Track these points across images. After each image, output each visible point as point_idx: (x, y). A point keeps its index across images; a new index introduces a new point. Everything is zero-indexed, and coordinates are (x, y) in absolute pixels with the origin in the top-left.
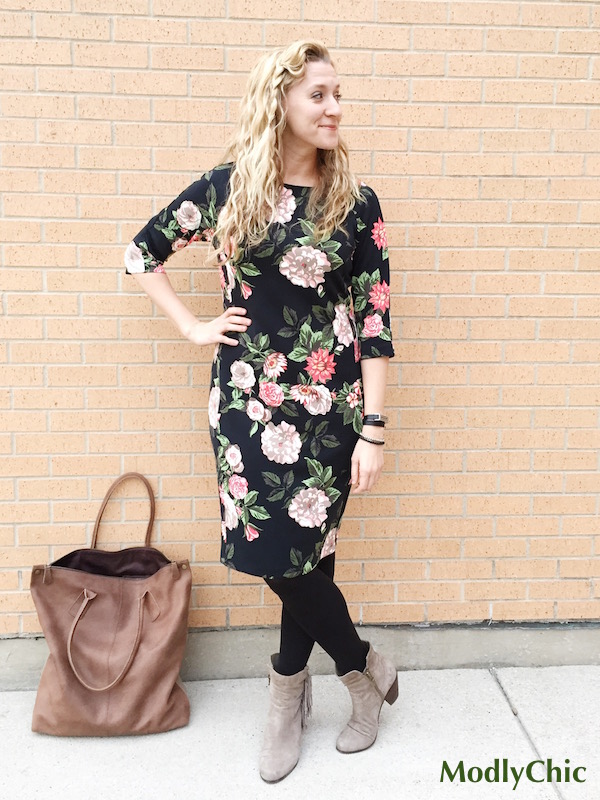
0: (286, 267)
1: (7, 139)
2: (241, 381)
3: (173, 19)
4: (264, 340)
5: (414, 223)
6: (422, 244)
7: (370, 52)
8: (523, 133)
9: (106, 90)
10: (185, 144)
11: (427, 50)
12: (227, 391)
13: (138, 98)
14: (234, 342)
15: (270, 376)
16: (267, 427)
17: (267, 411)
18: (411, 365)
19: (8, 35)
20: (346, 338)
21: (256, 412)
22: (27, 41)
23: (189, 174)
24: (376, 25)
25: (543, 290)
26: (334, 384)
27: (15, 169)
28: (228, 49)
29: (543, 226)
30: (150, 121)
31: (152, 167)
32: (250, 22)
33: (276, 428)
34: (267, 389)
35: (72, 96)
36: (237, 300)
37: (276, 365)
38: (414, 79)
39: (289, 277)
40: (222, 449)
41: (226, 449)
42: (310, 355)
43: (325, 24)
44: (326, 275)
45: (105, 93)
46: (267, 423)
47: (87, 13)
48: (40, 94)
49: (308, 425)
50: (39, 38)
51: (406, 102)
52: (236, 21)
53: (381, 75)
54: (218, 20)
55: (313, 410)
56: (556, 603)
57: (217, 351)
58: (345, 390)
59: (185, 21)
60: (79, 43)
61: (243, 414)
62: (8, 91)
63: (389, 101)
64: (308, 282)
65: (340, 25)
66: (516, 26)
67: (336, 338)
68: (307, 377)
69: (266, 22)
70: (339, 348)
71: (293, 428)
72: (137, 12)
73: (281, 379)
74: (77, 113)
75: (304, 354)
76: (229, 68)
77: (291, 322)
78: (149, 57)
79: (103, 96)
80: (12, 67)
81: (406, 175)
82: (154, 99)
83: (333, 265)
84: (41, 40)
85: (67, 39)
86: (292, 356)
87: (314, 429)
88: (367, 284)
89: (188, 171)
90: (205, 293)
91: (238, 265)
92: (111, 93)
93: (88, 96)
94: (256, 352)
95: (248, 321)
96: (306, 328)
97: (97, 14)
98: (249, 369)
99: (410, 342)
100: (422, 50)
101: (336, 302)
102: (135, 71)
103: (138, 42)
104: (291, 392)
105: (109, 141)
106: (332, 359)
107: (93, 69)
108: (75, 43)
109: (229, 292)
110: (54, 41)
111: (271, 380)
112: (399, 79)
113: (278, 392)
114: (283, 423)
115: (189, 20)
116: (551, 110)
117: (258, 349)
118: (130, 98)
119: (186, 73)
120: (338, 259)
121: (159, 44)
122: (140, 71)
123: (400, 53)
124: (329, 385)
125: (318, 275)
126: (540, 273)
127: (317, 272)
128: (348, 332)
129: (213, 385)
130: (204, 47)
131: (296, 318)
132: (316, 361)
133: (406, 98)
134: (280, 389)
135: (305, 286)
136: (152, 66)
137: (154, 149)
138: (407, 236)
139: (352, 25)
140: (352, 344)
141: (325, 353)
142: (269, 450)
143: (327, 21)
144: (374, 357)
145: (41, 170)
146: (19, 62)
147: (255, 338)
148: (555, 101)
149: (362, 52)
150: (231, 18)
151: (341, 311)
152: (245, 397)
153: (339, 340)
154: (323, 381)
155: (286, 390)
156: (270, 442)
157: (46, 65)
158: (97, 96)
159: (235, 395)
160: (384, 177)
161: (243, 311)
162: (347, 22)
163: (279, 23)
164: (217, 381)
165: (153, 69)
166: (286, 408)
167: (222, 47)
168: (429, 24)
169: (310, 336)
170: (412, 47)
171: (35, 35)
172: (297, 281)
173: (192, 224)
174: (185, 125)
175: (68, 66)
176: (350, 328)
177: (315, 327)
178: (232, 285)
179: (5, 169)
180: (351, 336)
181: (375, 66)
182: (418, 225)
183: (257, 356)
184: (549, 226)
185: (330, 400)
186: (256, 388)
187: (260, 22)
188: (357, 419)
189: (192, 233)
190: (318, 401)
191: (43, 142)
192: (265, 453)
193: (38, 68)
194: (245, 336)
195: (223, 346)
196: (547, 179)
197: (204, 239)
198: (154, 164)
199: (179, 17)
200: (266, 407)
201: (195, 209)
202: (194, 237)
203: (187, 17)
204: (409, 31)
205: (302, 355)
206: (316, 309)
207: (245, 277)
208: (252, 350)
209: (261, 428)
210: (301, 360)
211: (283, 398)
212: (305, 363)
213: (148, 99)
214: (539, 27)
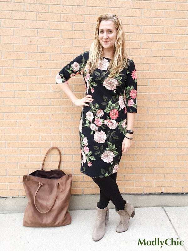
0: (105, 84)
1: (16, 43)
2: (89, 118)
3: (68, 6)
4: (97, 106)
6: (144, 78)
7: (129, 17)
8: (176, 44)
9: (47, 28)
11: (147, 17)
12: (85, 121)
13: (57, 30)
15: (98, 117)
16: (96, 132)
17: (96, 127)
19: (17, 10)
20: (122, 106)
21: (93, 127)
22: (22, 12)
23: (73, 55)
24: (131, 9)
25: (181, 92)
26: (118, 120)
27: (19, 52)
28: (85, 16)
29: (181, 72)
30: (61, 38)
31: (61, 52)
32: (92, 7)
34: (97, 120)
35: (37, 30)
36: (90, 93)
37: (100, 113)
38: (143, 26)
39: (105, 87)
40: (82, 138)
41: (83, 138)
42: (111, 111)
43: (116, 8)
44: (117, 87)
46: (96, 131)
47: (42, 4)
48: (26, 29)
49: (109, 132)
50: (26, 11)
51: (140, 33)
52: (88, 7)
53: (133, 25)
54: (82, 7)
55: (111, 128)
56: (183, 188)
57: (83, 108)
58: (121, 122)
59: (72, 7)
60: (39, 13)
61: (89, 128)
62: (16, 28)
63: (135, 33)
64: (111, 89)
65: (120, 9)
66: (175, 10)
67: (119, 106)
68: (110, 117)
69: (97, 8)
70: (120, 109)
71: (104, 133)
72: (57, 4)
73: (102, 118)
74: (38, 35)
75: (109, 110)
76: (85, 22)
77: (105, 100)
78: (61, 18)
79: (46, 30)
80: (18, 20)
81: (140, 56)
82: (62, 31)
83: (119, 84)
84: (27, 12)
85: (35, 12)
86: (105, 111)
87: (111, 133)
88: (129, 90)
89: (72, 54)
90: (77, 92)
91: (90, 82)
92: (49, 29)
93: (42, 30)
94: (94, 109)
95: (93, 100)
96: (110, 102)
97: (44, 4)
98: (92, 114)
102: (57, 22)
103: (57, 13)
104: (104, 122)
105: (48, 44)
106: (118, 113)
107: (43, 21)
108: (38, 13)
109: (87, 90)
110: (31, 12)
111: (99, 118)
112: (138, 26)
113: (100, 122)
114: (101, 131)
115: (73, 6)
116: (185, 37)
117: (95, 108)
118: (55, 30)
119: (72, 23)
120: (121, 82)
121: (64, 14)
123: (139, 18)
124: (116, 120)
125: (114, 87)
126: (180, 87)
127: (114, 86)
128: (123, 104)
129: (81, 119)
130: (78, 15)
131: (107, 99)
132: (113, 113)
133: (140, 32)
134: (101, 121)
135: (110, 90)
136: (61, 21)
137: (62, 47)
139: (123, 9)
140: (124, 108)
141: (116, 110)
142: (96, 139)
143: (116, 7)
144: (130, 112)
145: (27, 53)
146: (20, 19)
147: (94, 105)
148: (186, 34)
149: (127, 17)
150: (86, 6)
151: (121, 98)
152: (90, 123)
153: (120, 107)
154: (115, 119)
155: (103, 121)
156: (97, 137)
157: (28, 20)
158: (45, 30)
159: (87, 122)
161: (91, 96)
162: (123, 8)
163: (101, 8)
164: (82, 117)
166: (103, 126)
167: (83, 15)
168: (148, 9)
169: (111, 105)
170: (143, 16)
171: (25, 10)
172: (108, 88)
173: (77, 69)
174: (72, 39)
175: (35, 20)
176: (124, 103)
177: (113, 102)
178: (88, 88)
179: (16, 52)
180: (124, 106)
181: (131, 22)
183: (95, 110)
184: (183, 72)
185: (116, 125)
186: (94, 120)
187: (96, 8)
188: (125, 131)
189: (77, 72)
190: (113, 125)
191: (27, 44)
192: (95, 140)
193: (26, 21)
194: (91, 104)
195: (85, 106)
196: (183, 58)
197: (80, 74)
198: (62, 52)
199: (70, 5)
200: (96, 126)
201: (78, 64)
202: (77, 73)
203: (72, 5)
204: (141, 11)
205: (109, 111)
206: (113, 97)
207: (92, 86)
208: (93, 108)
209: (94, 133)
210: (108, 112)
211: (102, 123)
212: (109, 113)
213: (60, 31)
214: (181, 10)
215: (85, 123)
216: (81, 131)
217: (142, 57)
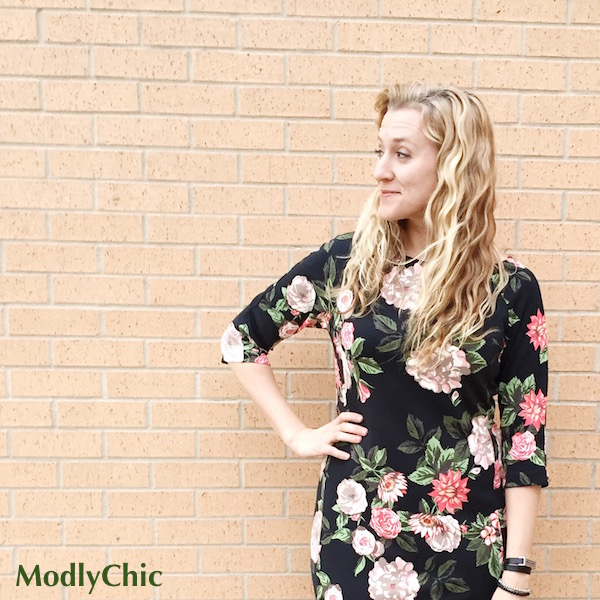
0: (414, 365)
1: (58, 206)
2: (349, 505)
3: (267, 53)
4: (380, 455)
5: (569, 311)
6: (578, 339)
7: (516, 94)
9: (181, 143)
10: (281, 212)
11: (588, 91)
12: (331, 516)
13: (222, 153)
14: (344, 456)
15: (385, 501)
16: (376, 564)
17: (378, 543)
18: (563, 491)
19: (59, 74)
21: (365, 544)
22: (83, 81)
23: (286, 249)
24: (523, 60)
26: (465, 515)
27: (68, 244)
28: (336, 90)
30: (237, 183)
31: (239, 240)
32: (364, 56)
33: (389, 566)
34: (381, 516)
35: (140, 151)
36: (353, 403)
37: (394, 487)
38: (571, 128)
39: (416, 378)
40: (321, 589)
41: (326, 589)
42: (437, 477)
43: (459, 58)
44: (464, 379)
45: (181, 147)
46: (377, 559)
47: (159, 46)
48: (99, 149)
49: (428, 563)
50: (98, 77)
51: (561, 157)
52: (347, 55)
53: (530, 124)
54: (324, 54)
55: (437, 546)
57: (323, 466)
58: (479, 522)
59: (281, 55)
60: (148, 84)
61: (348, 547)
62: (59, 145)
63: (539, 156)
64: (440, 386)
65: (478, 59)
67: (472, 458)
68: (431, 504)
69: (385, 56)
70: (475, 471)
71: (410, 566)
72: (221, 44)
73: (399, 506)
74: (146, 172)
75: (430, 476)
76: (336, 115)
77: (415, 435)
78: (236, 101)
79: (178, 151)
80: (65, 116)
81: (560, 250)
82: (242, 154)
83: (473, 367)
84: (102, 81)
85: (133, 79)
86: (413, 477)
87: (437, 569)
88: (518, 393)
89: (285, 246)
90: (305, 399)
91: (356, 359)
92: (189, 148)
93: (159, 151)
94: (370, 469)
95: (364, 431)
96: (434, 443)
97: (170, 47)
98: (360, 491)
99: (563, 462)
100: (582, 91)
101: (474, 413)
102: (220, 119)
103: (222, 83)
104: (410, 522)
105: (185, 208)
106: (465, 485)
107: (166, 117)
108: (144, 84)
109: (344, 393)
110: (118, 82)
111: (386, 506)
112: (552, 128)
113: (393, 521)
114: (398, 559)
115: (287, 54)
117: (372, 466)
118: (212, 153)
119: (282, 121)
120: (480, 359)
121: (249, 84)
122: (224, 119)
123: (554, 95)
124: (458, 516)
125: (453, 378)
127: (453, 374)
128: (488, 451)
129: (317, 510)
130: (307, 88)
131: (423, 430)
132: (444, 486)
133: (561, 153)
134: (397, 517)
135: (435, 390)
136: (240, 112)
137: (242, 217)
138: (560, 328)
139: (492, 59)
140: (492, 467)
141: (457, 476)
142: (378, 593)
143: (461, 54)
144: (521, 485)
145: (100, 245)
146: (73, 109)
147: (370, 453)
149: (506, 93)
150: (339, 51)
151: (480, 425)
152: (352, 526)
153: (476, 461)
154: (451, 511)
155: (404, 519)
156: (379, 583)
157: (107, 112)
158: (171, 151)
159: (340, 522)
160: (532, 253)
161: (359, 418)
162: (488, 55)
163: (401, 56)
164: (320, 502)
165: (243, 116)
166: (402, 541)
167: (328, 88)
168: (591, 58)
169: (438, 453)
170: (570, 88)
171: (93, 74)
172: (427, 384)
173: (306, 305)
174: (281, 187)
175: (134, 113)
176: (490, 446)
177: (446, 443)
178: (348, 384)
179: (55, 244)
180: (491, 456)
181: (522, 112)
182: (574, 315)
183: (371, 475)
185: (459, 534)
186: (367, 514)
187: (377, 57)
188: (494, 559)
189: (304, 316)
190: (444, 535)
191: (102, 210)
192: (372, 596)
193: (96, 116)
194: (358, 449)
195: (331, 459)
197: (318, 326)
198: (242, 237)
199: (275, 50)
200: (377, 538)
201: (310, 286)
202: (306, 322)
203: (283, 50)
204: (566, 66)
205: (427, 476)
206: (448, 420)
207: (363, 375)
208: (365, 466)
209: (370, 566)
210: (425, 482)
211: (400, 529)
212: (430, 487)
213: (235, 154)
215: (334, 528)
216: (316, 558)
217: (569, 254)
